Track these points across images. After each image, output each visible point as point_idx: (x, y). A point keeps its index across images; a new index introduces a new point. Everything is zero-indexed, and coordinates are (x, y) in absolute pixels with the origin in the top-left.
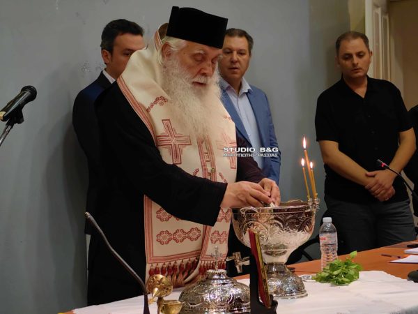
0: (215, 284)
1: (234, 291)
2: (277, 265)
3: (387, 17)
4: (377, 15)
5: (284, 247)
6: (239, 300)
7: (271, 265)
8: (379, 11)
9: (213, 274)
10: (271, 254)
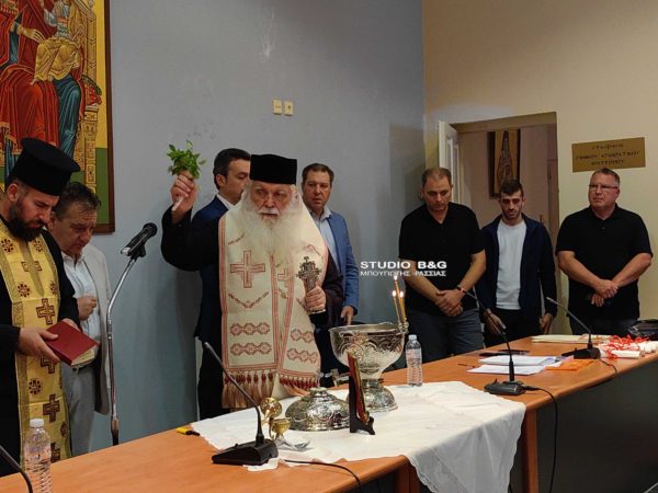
0: (317, 401)
1: (333, 408)
2: (371, 381)
3: (457, 147)
4: (449, 146)
5: (377, 365)
6: (339, 415)
7: (365, 381)
8: (451, 142)
9: (316, 392)
10: (365, 372)
